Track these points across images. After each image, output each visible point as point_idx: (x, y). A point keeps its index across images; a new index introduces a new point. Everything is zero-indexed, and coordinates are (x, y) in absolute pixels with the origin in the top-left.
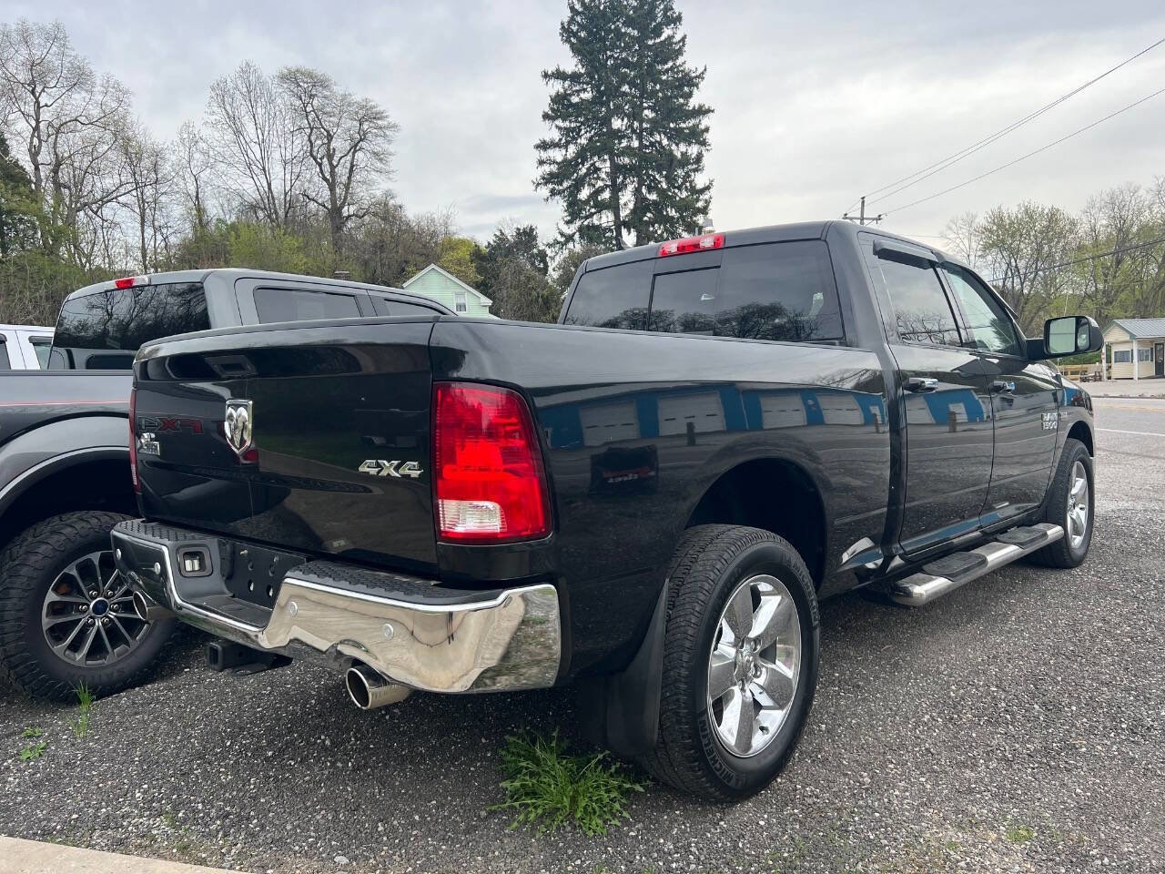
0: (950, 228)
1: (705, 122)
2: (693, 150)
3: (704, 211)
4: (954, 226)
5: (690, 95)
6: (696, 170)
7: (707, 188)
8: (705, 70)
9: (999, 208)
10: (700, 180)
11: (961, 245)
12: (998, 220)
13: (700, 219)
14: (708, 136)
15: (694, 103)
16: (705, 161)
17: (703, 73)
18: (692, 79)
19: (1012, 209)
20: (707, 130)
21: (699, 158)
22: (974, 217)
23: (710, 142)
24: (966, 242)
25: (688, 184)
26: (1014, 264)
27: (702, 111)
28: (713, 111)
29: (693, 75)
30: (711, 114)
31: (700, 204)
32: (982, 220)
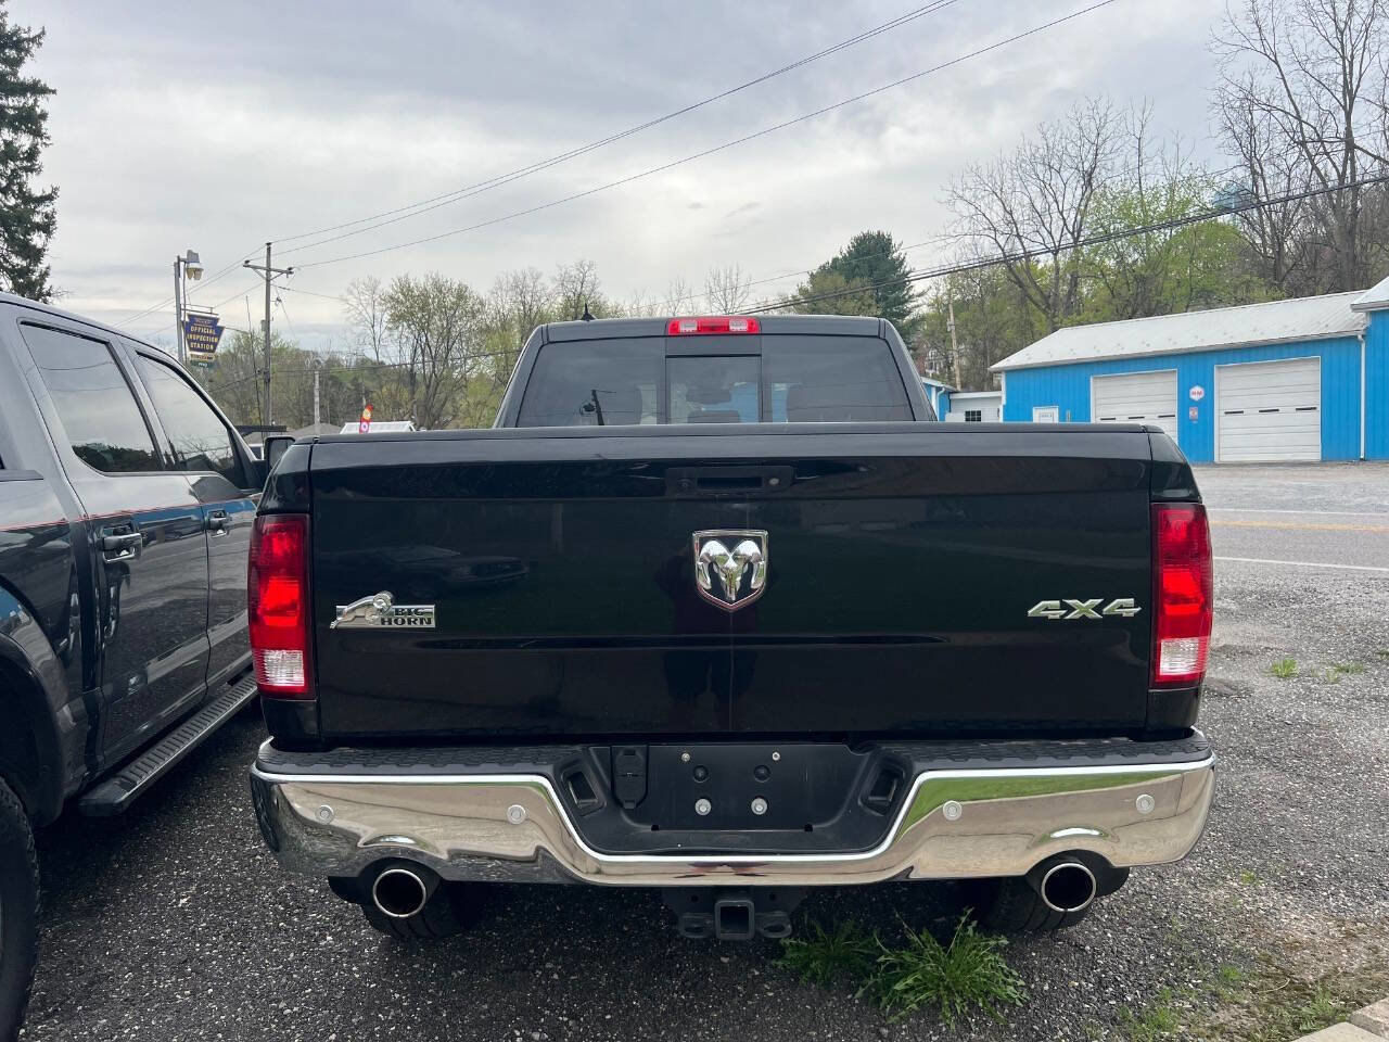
0: (351, 293)
1: (43, 104)
2: (24, 141)
3: (46, 228)
4: (355, 291)
5: (18, 62)
6: (29, 170)
7: (50, 198)
8: (43, 33)
9: (406, 276)
10: (35, 185)
11: (364, 312)
12: (406, 290)
13: (37, 239)
14: (45, 126)
15: (25, 73)
16: (41, 159)
17: (39, 36)
18: (21, 41)
19: (419, 280)
20: (44, 116)
21: (32, 154)
22: (377, 283)
23: (49, 133)
24: (370, 310)
25: (15, 188)
26: (424, 339)
27: (37, 89)
28: (54, 92)
29: (24, 36)
30: (51, 96)
31: (37, 219)
32: (387, 286)
